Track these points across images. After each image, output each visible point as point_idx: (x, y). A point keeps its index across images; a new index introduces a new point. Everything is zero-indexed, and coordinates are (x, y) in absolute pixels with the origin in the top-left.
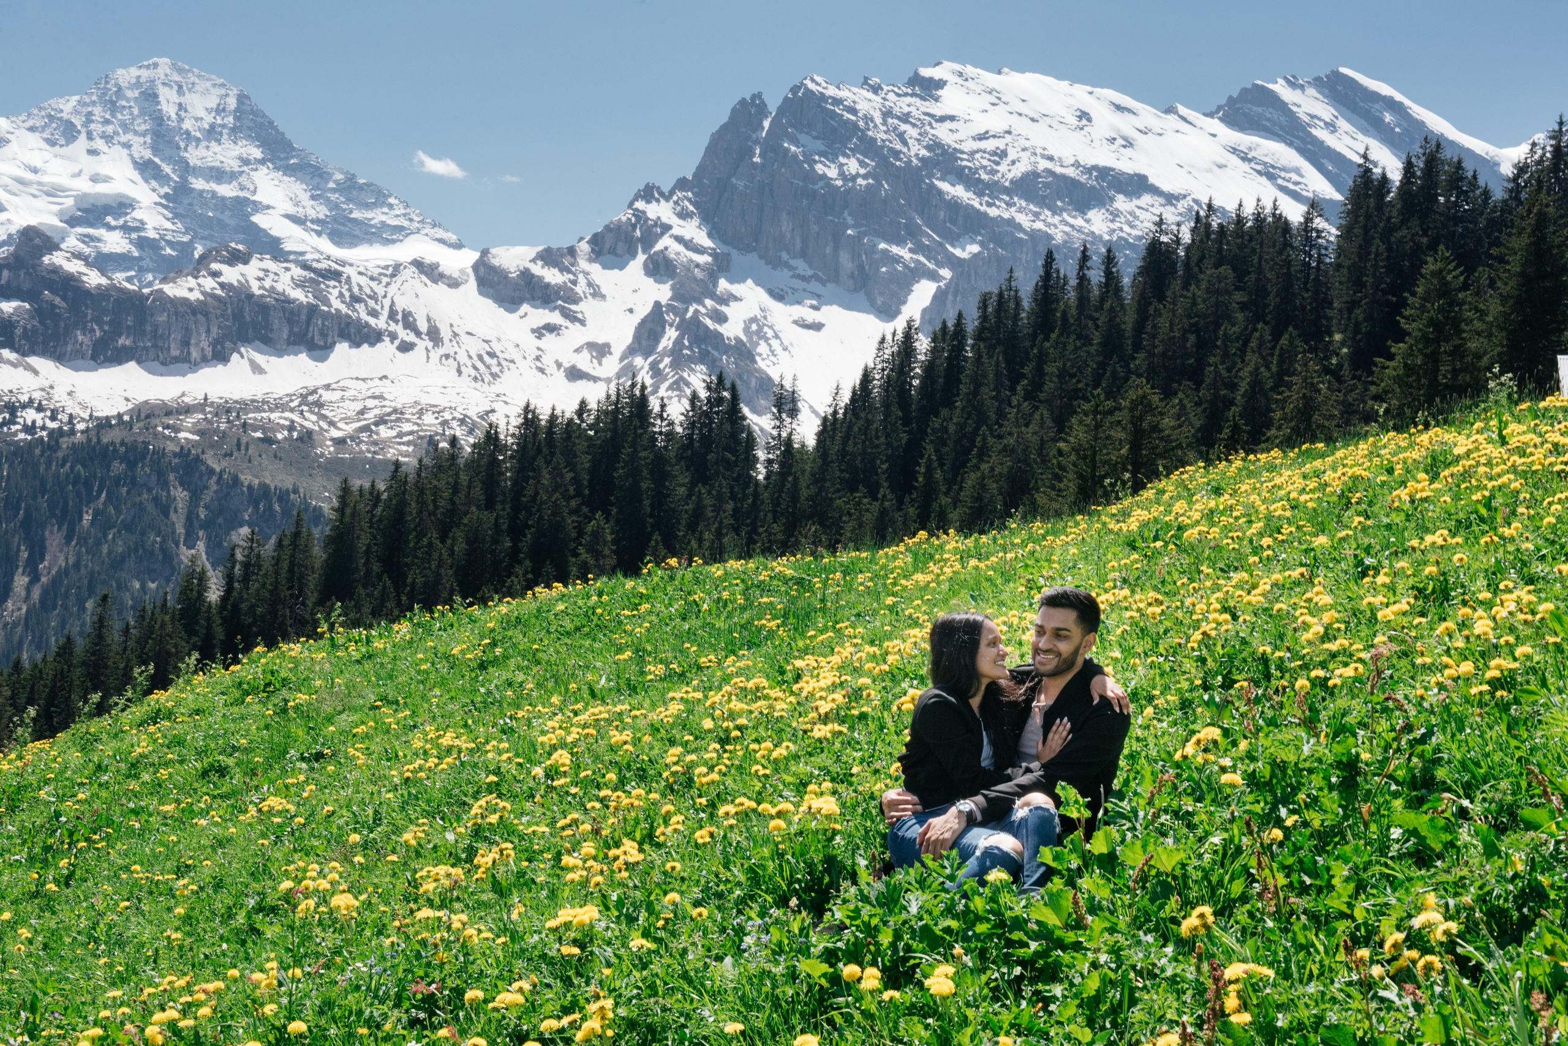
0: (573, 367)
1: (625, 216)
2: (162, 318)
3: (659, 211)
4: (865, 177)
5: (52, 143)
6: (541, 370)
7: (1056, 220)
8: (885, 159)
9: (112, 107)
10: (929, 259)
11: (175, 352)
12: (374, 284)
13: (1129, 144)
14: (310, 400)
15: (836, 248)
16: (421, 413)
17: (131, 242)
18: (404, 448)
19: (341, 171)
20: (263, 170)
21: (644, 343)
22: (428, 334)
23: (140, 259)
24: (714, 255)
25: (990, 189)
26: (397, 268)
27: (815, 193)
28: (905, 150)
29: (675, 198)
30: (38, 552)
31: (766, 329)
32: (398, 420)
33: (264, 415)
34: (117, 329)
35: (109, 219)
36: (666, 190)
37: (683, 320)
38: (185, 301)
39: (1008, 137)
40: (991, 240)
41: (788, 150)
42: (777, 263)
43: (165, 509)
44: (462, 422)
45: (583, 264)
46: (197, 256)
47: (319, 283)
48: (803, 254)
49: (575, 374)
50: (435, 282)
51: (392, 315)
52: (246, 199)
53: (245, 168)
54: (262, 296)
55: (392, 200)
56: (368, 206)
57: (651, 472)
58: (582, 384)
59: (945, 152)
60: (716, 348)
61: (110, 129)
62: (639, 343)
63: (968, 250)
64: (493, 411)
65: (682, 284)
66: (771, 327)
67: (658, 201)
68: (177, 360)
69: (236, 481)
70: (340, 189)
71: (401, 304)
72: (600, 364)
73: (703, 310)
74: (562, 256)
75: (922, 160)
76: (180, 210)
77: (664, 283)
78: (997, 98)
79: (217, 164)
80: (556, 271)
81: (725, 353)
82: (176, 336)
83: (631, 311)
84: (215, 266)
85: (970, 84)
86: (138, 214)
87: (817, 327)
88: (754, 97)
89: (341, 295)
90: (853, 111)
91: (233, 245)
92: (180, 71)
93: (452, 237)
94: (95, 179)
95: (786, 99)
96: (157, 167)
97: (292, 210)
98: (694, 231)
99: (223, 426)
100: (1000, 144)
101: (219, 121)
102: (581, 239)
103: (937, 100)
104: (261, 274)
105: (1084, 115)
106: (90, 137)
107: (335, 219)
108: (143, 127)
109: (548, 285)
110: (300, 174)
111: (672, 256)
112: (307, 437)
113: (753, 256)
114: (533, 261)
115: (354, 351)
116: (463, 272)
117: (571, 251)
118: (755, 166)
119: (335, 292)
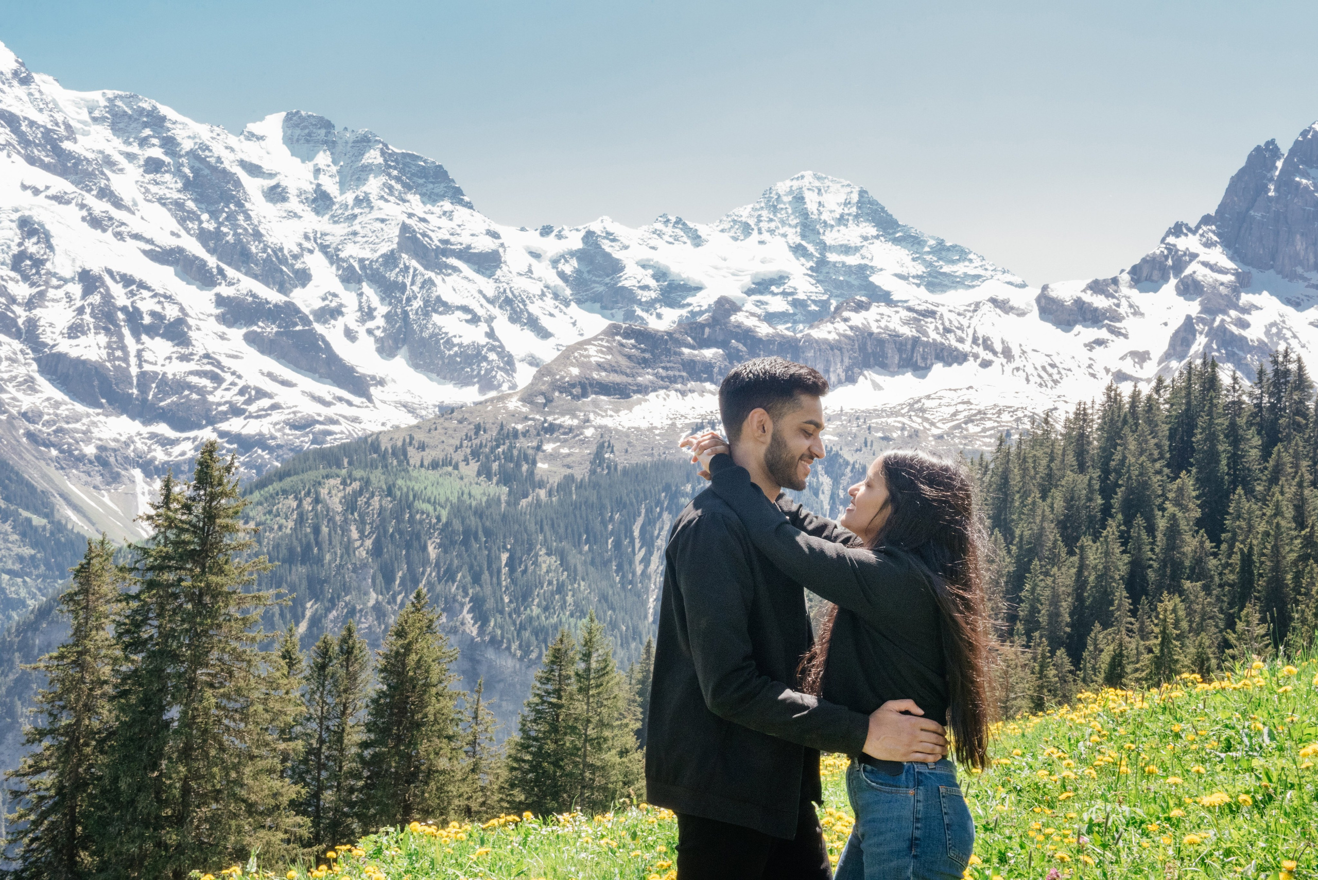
0: (1119, 371)
1: (1157, 249)
2: (811, 355)
3: (1187, 243)
5: (735, 239)
6: (1094, 376)
9: (774, 209)
12: (960, 318)
14: (916, 407)
16: (999, 413)
17: (788, 303)
18: (987, 440)
19: (933, 238)
20: (878, 243)
21: (1178, 349)
22: (1003, 353)
23: (794, 314)
24: (1237, 274)
26: (977, 305)
29: (1201, 231)
31: (1285, 331)
32: (982, 419)
33: (883, 420)
35: (773, 288)
36: (1193, 225)
37: (1211, 329)
38: (826, 341)
41: (1299, 183)
42: (1292, 276)
44: (1031, 418)
46: (832, 309)
47: (920, 320)
49: (1119, 377)
50: (1007, 313)
51: (975, 341)
52: (866, 265)
53: (865, 243)
54: (879, 333)
55: (971, 256)
56: (953, 262)
57: (1226, 436)
60: (1241, 349)
61: (773, 225)
62: (1174, 349)
64: (1056, 409)
65: (1209, 300)
66: (1289, 329)
67: (1186, 235)
70: (933, 251)
71: (982, 331)
72: (1142, 368)
73: (1228, 320)
74: (1107, 285)
76: (821, 278)
77: (1193, 300)
79: (845, 242)
80: (1102, 297)
81: (1250, 352)
83: (1166, 324)
84: (846, 314)
86: (792, 283)
88: (1268, 144)
89: (937, 328)
91: (858, 298)
92: (819, 178)
93: (1018, 280)
94: (764, 261)
95: (1297, 142)
96: (805, 249)
97: (898, 270)
98: (1218, 256)
99: (854, 430)
101: (846, 211)
102: (1123, 271)
104: (878, 317)
106: (760, 233)
107: (930, 274)
108: (795, 222)
109: (1096, 309)
110: (904, 244)
111: (1200, 278)
112: (915, 435)
113: (1272, 271)
114: (1084, 291)
115: (947, 368)
116: (1028, 304)
117: (1115, 281)
118: (1270, 199)
119: (932, 327)
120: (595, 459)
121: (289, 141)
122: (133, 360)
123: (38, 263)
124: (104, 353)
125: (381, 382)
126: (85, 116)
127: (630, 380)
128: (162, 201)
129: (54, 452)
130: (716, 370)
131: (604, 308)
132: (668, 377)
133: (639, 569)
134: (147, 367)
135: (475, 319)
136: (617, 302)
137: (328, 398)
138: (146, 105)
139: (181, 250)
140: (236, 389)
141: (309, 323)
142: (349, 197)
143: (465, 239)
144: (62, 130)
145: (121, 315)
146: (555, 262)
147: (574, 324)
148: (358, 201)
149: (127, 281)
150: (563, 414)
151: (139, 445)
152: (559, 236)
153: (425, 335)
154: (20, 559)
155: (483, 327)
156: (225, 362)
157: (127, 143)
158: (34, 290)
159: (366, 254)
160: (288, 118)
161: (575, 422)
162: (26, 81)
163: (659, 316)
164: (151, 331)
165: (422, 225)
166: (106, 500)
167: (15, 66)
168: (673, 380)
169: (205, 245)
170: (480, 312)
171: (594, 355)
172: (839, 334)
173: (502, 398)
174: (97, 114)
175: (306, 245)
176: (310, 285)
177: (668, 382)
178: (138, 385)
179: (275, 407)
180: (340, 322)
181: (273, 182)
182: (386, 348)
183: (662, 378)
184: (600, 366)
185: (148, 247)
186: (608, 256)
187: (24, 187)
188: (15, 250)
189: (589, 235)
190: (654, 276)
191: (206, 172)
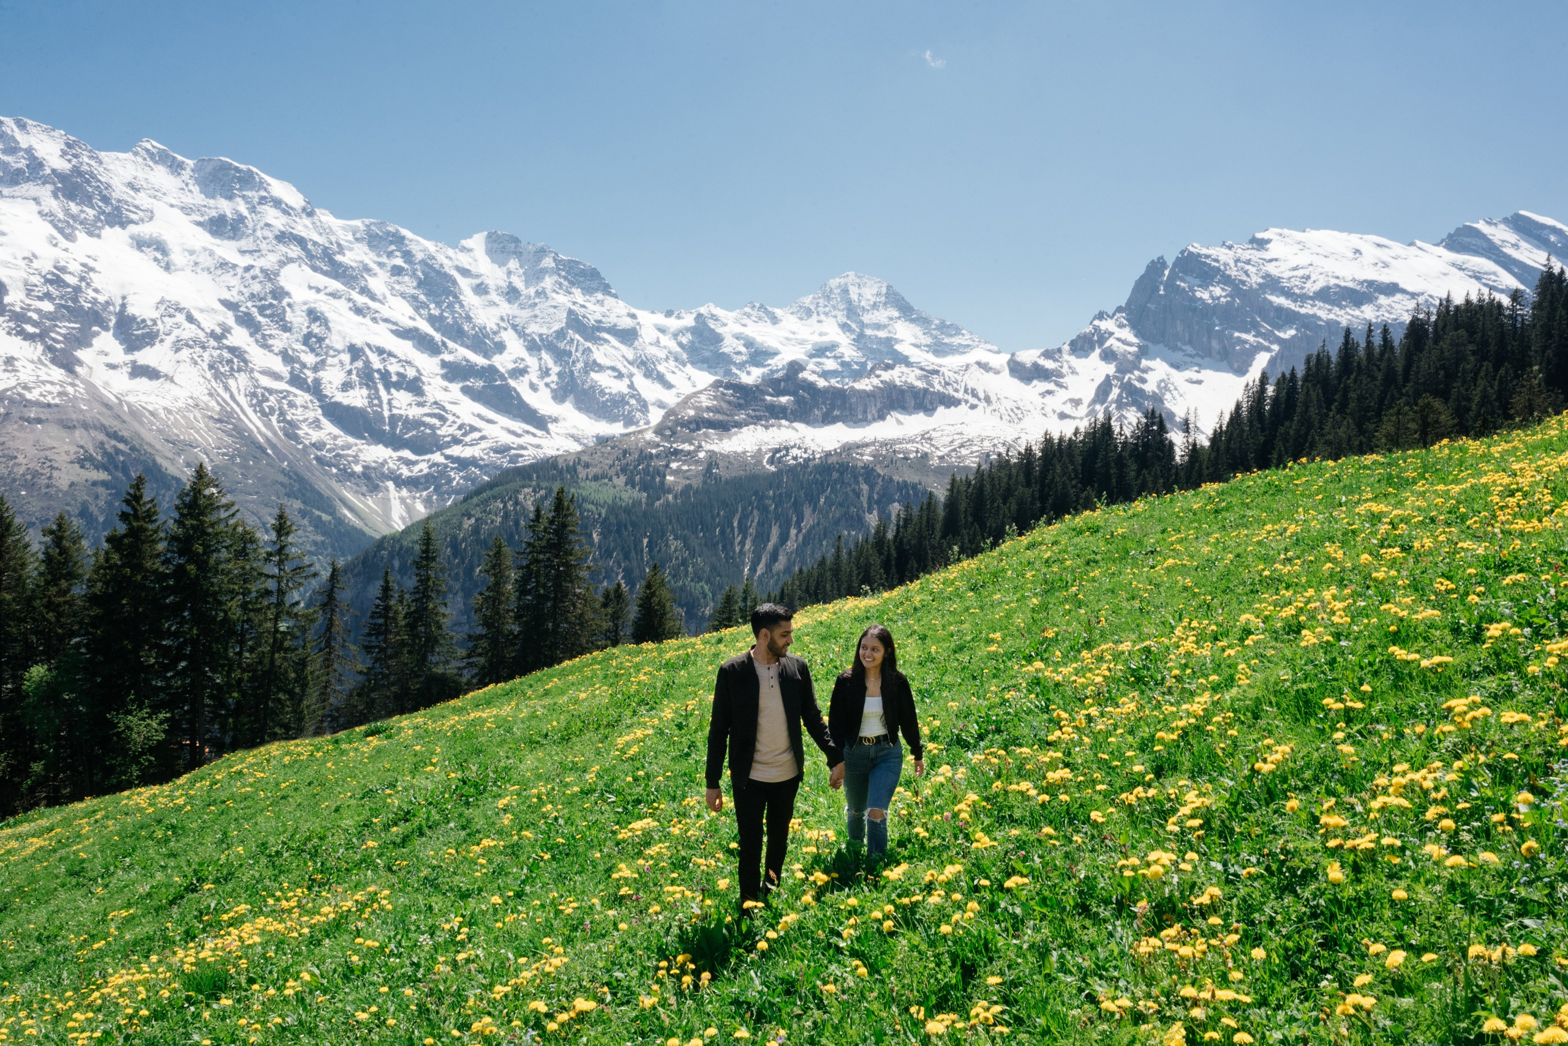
0: (1062, 412)
1: (1089, 329)
2: (854, 400)
3: (1106, 325)
4: (1225, 297)
5: (801, 319)
6: (1045, 415)
7: (1342, 312)
8: (1237, 286)
9: (828, 298)
10: (1265, 340)
11: (860, 416)
12: (955, 376)
13: (1386, 265)
14: (926, 437)
15: (1209, 338)
16: (982, 441)
17: (838, 364)
18: (974, 459)
19: (937, 319)
20: (899, 322)
21: (1101, 397)
22: (985, 399)
23: (843, 372)
24: (1139, 347)
25: (1302, 298)
26: (968, 366)
27: (1195, 309)
28: (1248, 280)
29: (1115, 318)
30: (800, 519)
31: (1169, 385)
32: (971, 445)
33: (904, 446)
34: (832, 409)
35: (827, 353)
36: (1110, 313)
37: (1122, 383)
38: (864, 391)
39: (1310, 268)
40: (1302, 327)
41: (1179, 286)
42: (1175, 349)
43: (858, 495)
46: (868, 368)
47: (928, 377)
48: (1190, 342)
49: (1063, 416)
50: (987, 372)
51: (966, 391)
52: (891, 338)
53: (891, 322)
54: (901, 385)
55: (964, 332)
56: (951, 336)
58: (1067, 421)
59: (1272, 280)
60: (1142, 398)
61: (827, 310)
62: (1098, 397)
63: (1289, 333)
65: (1121, 364)
66: (1172, 384)
67: (1106, 320)
68: (861, 420)
69: (891, 480)
70: (938, 328)
71: (971, 384)
72: (1077, 410)
73: (1133, 377)
74: (1054, 353)
75: (1259, 284)
76: (861, 346)
77: (1111, 364)
78: (1303, 246)
79: (878, 322)
80: (1051, 362)
81: (1147, 400)
82: (860, 409)
83: (1093, 380)
84: (878, 372)
85: (1286, 240)
86: (841, 350)
87: (1199, 382)
88: (1159, 259)
89: (940, 382)
90: (1217, 261)
91: (886, 361)
92: (859, 277)
93: (995, 348)
94: (821, 334)
95: (1177, 258)
96: (849, 326)
97: (914, 341)
98: (1127, 334)
99: (884, 453)
100: (1306, 272)
101: (878, 300)
102: (1065, 343)
103: (1266, 250)
104: (900, 375)
105: (1357, 251)
106: (818, 315)
107: (935, 344)
108: (843, 307)
109: (1047, 370)
110: (918, 323)
111: (1115, 349)
112: (925, 456)
113: (1162, 345)
114: (1039, 357)
115: (947, 410)
116: (1001, 366)
117: (1060, 350)
118: (1161, 296)
119: (936, 381)
120: (706, 474)
121: (490, 252)
122: (385, 406)
123: (321, 340)
124: (366, 402)
125: (556, 420)
126: (350, 237)
127: (729, 419)
128: (403, 295)
129: (334, 470)
130: (789, 412)
131: (710, 367)
132: (756, 417)
133: (737, 549)
134: (395, 411)
135: (620, 376)
136: (719, 364)
137: (519, 431)
138: (390, 229)
139: (416, 330)
140: (456, 426)
141: (505, 379)
142: (532, 291)
143: (612, 319)
144: (335, 247)
145: (376, 375)
146: (675, 336)
147: (690, 379)
148: (538, 294)
149: (380, 351)
150: (683, 442)
151: (391, 465)
152: (679, 317)
153: (586, 387)
154: (315, 543)
155: (626, 381)
156: (448, 407)
157: (379, 255)
158: (319, 359)
159: (544, 331)
160: (489, 236)
161: (692, 448)
162: (310, 214)
163: (748, 373)
164: (398, 386)
165: (582, 310)
166: (370, 502)
167: (303, 204)
168: (759, 418)
169: (433, 326)
170: (624, 371)
171: (705, 401)
172: (873, 386)
173: (640, 432)
174: (358, 235)
175: (503, 324)
176: (505, 353)
177: (755, 420)
178: (390, 424)
179: (483, 438)
180: (526, 379)
181: (478, 281)
182: (559, 396)
183: (752, 417)
184: (708, 409)
185: (394, 328)
186: (712, 331)
187: (310, 288)
188: (305, 331)
189: (699, 316)
190: (745, 345)
191: (433, 274)
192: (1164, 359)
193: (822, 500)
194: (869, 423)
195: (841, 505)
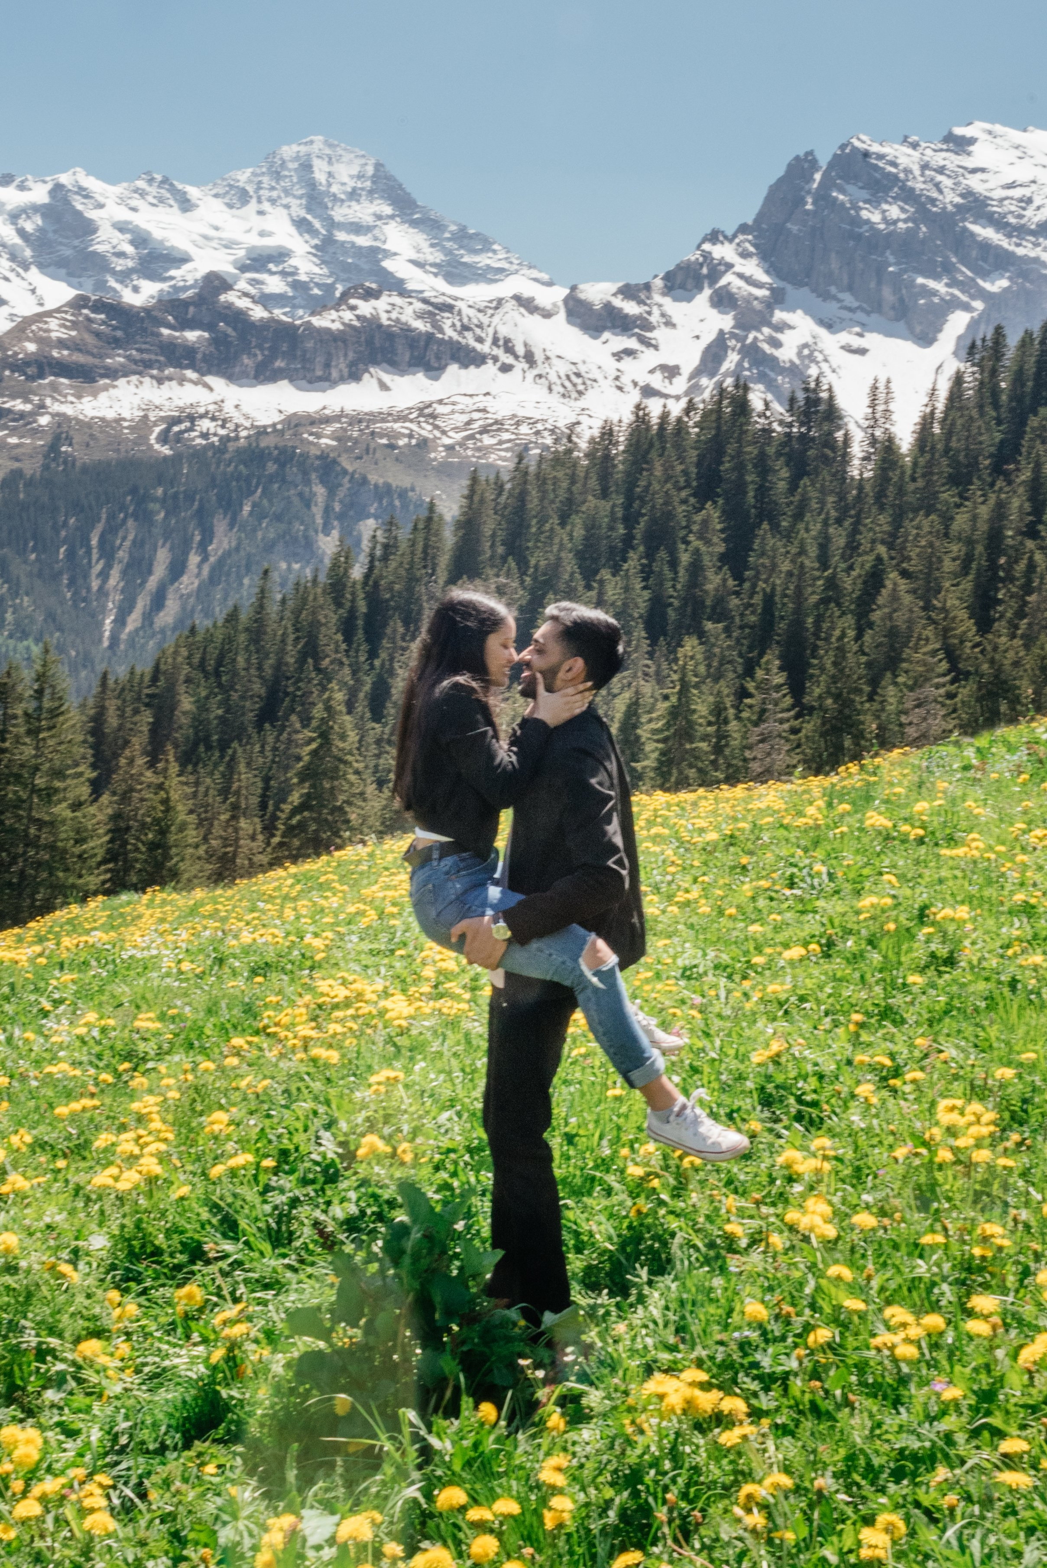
0: (648, 386)
1: (694, 256)
2: (310, 345)
3: (723, 251)
4: (905, 221)
5: (230, 206)
6: (620, 388)
8: (923, 205)
9: (277, 176)
10: (963, 292)
11: (319, 373)
12: (480, 315)
14: (426, 412)
16: (518, 424)
17: (288, 284)
18: (503, 454)
19: (455, 223)
20: (393, 224)
21: (710, 365)
22: (525, 357)
23: (294, 298)
24: (771, 289)
25: (1019, 231)
26: (500, 302)
27: (860, 236)
28: (941, 197)
29: (737, 241)
30: (207, 538)
31: (816, 354)
32: (499, 430)
33: (389, 425)
34: (273, 356)
35: (271, 266)
36: (729, 233)
37: (743, 346)
38: (328, 331)
39: (1034, 187)
40: (1019, 276)
41: (836, 199)
42: (826, 296)
43: (307, 503)
44: (552, 431)
45: (657, 298)
46: (338, 294)
47: (436, 314)
48: (850, 288)
49: (649, 392)
50: (531, 313)
51: (495, 342)
52: (378, 248)
53: (378, 223)
54: (390, 326)
55: (496, 246)
56: (476, 252)
57: (755, 466)
59: (976, 200)
60: (772, 370)
61: (274, 194)
62: (706, 365)
63: (998, 285)
64: (578, 423)
65: (743, 314)
66: (821, 352)
67: (723, 243)
68: (320, 379)
69: (364, 481)
70: (454, 238)
71: (504, 331)
72: (671, 383)
74: (639, 290)
75: (956, 206)
76: (327, 258)
77: (726, 313)
78: (1023, 152)
79: (356, 220)
80: (633, 303)
81: (780, 374)
82: (320, 359)
83: (698, 337)
84: (352, 302)
85: (998, 141)
86: (293, 262)
87: (862, 352)
88: (807, 154)
89: (453, 325)
90: (895, 164)
91: (367, 284)
92: (330, 146)
93: (545, 277)
94: (262, 234)
95: (835, 155)
96: (309, 224)
97: (414, 256)
98: (753, 268)
99: (355, 434)
100: (1027, 192)
101: (359, 185)
102: (656, 276)
103: (969, 154)
104: (389, 308)
106: (259, 201)
107: (449, 263)
108: (300, 192)
109: (626, 316)
110: (422, 227)
111: (734, 290)
112: (424, 444)
113: (806, 290)
114: (614, 295)
115: (463, 372)
116: (555, 305)
117: (647, 287)
118: (807, 212)
119: (449, 322)
120: (49, 452)
127: (96, 361)
130: (199, 356)
131: (70, 274)
132: (143, 361)
133: (95, 584)
136: (85, 269)
146: (14, 217)
147: (33, 291)
150: (13, 397)
152: (22, 187)
161: (28, 407)
163: (136, 289)
168: (148, 365)
171: (56, 329)
172: (343, 324)
177: (142, 367)
183: (135, 362)
184: (61, 344)
186: (79, 214)
189: (58, 189)
190: (132, 242)
192: (807, 312)
193: (247, 509)
194: (334, 384)
195: (278, 518)
